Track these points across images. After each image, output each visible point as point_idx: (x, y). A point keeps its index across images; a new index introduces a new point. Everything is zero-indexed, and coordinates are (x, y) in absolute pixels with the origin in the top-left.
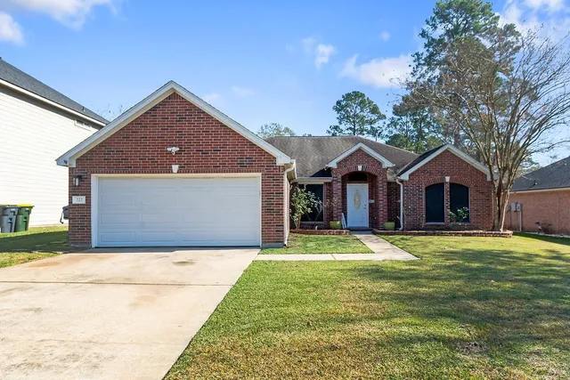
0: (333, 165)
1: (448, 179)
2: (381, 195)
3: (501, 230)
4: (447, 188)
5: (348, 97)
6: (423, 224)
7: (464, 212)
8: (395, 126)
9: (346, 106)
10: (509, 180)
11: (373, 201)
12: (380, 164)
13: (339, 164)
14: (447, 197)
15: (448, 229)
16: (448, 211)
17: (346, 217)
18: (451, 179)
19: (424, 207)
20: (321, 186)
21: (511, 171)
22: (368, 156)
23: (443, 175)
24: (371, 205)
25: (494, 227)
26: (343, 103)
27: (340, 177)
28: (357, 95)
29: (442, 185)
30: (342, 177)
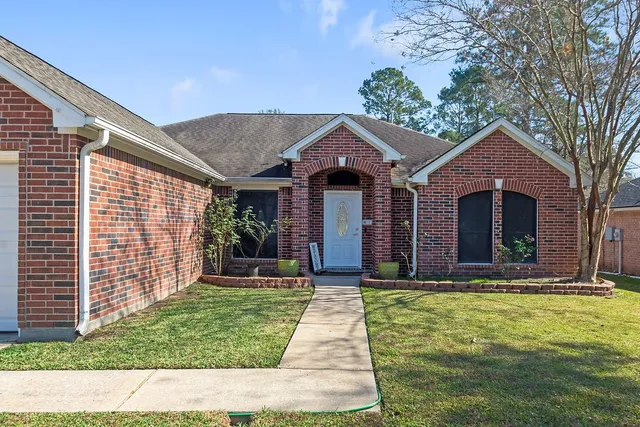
0: (292, 154)
1: (499, 183)
2: (379, 212)
3: (594, 279)
4: (497, 198)
5: (379, 75)
6: (453, 264)
7: (527, 245)
8: (444, 117)
9: (377, 88)
10: (610, 185)
11: (369, 222)
12: (379, 154)
13: (304, 153)
14: (497, 217)
15: (498, 276)
16: (497, 243)
17: (321, 251)
18: (505, 184)
19: (455, 234)
20: (274, 194)
21: (614, 170)
22: (358, 139)
23: (491, 175)
24: (365, 229)
25: (580, 272)
26: (373, 84)
27: (305, 177)
28: (391, 72)
29: (488, 194)
30: (312, 178)
